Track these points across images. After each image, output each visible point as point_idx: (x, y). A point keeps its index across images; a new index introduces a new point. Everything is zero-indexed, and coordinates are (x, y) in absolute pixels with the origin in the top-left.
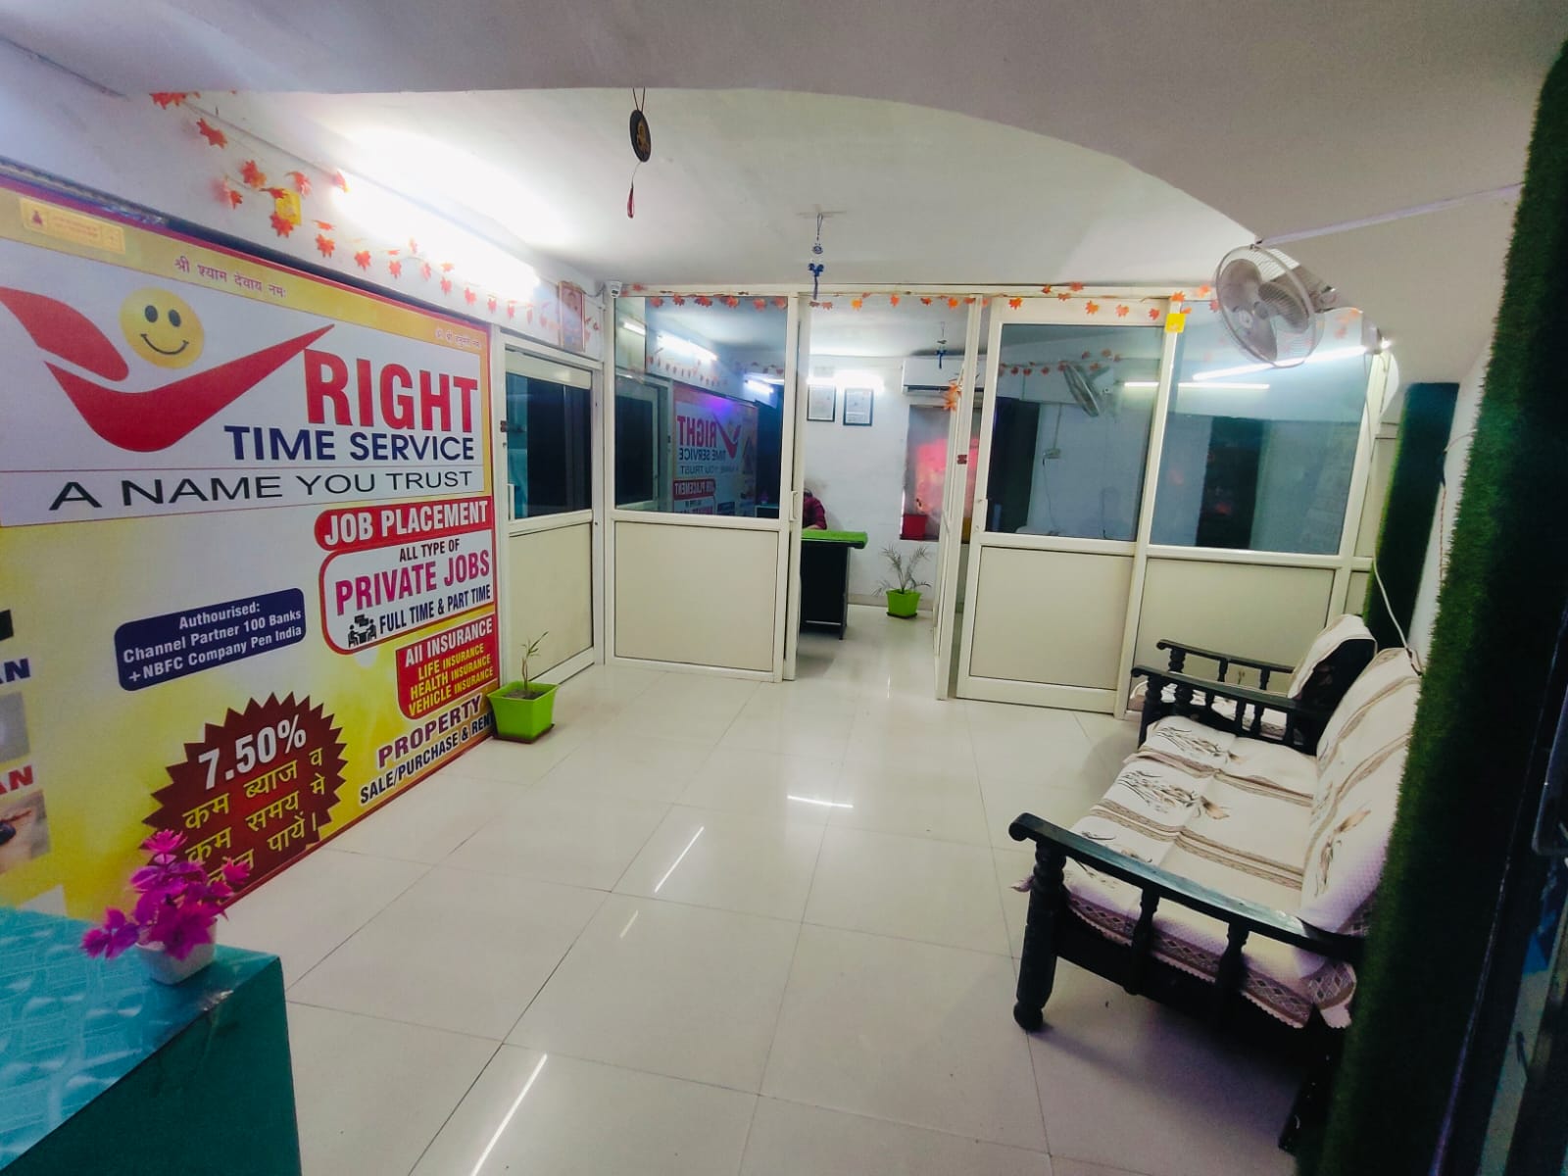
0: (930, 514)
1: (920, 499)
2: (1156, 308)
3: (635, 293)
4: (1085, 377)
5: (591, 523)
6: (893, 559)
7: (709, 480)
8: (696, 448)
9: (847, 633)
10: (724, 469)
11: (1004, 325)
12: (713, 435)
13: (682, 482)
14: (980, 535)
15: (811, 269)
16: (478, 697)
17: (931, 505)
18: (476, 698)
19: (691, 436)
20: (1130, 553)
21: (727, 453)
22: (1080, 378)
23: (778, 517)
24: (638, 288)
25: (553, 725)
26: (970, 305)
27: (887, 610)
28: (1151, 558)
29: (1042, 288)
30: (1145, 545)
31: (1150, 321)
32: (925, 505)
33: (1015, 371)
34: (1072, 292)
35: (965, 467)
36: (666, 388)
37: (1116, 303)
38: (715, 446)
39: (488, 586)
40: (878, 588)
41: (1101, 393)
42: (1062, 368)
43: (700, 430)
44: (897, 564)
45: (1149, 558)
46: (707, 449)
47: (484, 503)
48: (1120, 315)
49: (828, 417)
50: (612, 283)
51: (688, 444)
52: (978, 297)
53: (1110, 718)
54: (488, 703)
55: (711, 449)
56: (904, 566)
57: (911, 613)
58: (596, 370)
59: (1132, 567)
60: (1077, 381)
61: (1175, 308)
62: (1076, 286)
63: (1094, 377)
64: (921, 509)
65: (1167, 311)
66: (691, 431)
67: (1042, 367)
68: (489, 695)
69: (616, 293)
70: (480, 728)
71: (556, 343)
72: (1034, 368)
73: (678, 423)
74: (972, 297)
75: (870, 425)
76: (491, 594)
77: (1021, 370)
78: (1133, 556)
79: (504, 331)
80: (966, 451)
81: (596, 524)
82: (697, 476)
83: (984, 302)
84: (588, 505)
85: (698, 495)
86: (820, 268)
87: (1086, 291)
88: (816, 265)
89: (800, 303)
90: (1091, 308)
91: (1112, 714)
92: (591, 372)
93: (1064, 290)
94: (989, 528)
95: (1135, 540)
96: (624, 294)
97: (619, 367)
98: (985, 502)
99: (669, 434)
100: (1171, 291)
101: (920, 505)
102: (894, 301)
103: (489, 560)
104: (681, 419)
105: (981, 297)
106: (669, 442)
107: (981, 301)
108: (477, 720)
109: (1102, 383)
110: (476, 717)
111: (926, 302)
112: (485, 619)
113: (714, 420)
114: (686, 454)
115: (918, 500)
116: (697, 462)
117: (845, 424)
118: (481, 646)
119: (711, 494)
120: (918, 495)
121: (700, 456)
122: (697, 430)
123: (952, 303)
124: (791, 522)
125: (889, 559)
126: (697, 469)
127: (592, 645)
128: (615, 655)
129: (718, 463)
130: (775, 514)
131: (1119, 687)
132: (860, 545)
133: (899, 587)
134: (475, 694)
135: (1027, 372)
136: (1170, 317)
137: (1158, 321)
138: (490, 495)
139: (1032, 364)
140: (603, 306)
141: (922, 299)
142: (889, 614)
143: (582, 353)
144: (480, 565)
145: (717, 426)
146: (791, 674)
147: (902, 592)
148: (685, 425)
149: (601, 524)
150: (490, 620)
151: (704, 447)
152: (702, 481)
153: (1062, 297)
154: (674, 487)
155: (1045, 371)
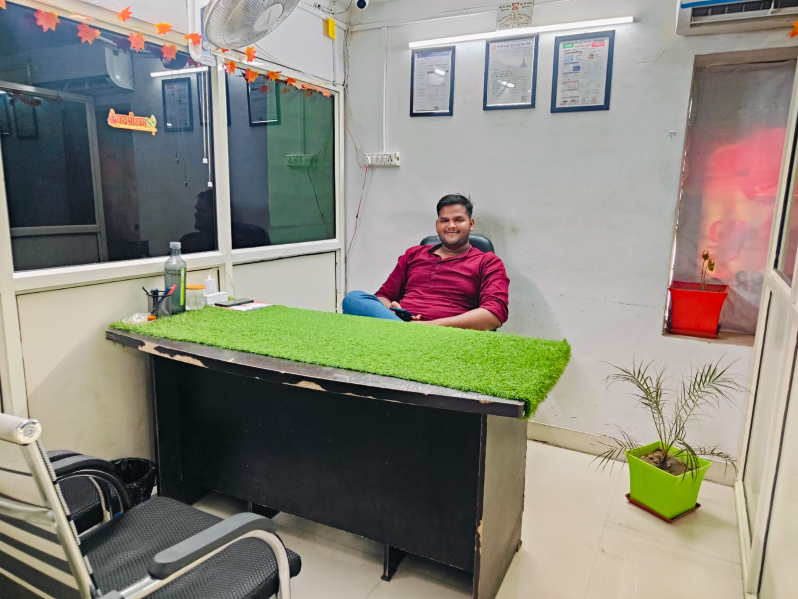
0: (732, 284)
1: (711, 253)
17: (734, 266)
32: (724, 265)
49: (523, 97)
64: (712, 274)
101: (711, 266)
115: (706, 257)
117: (554, 110)
120: (707, 246)
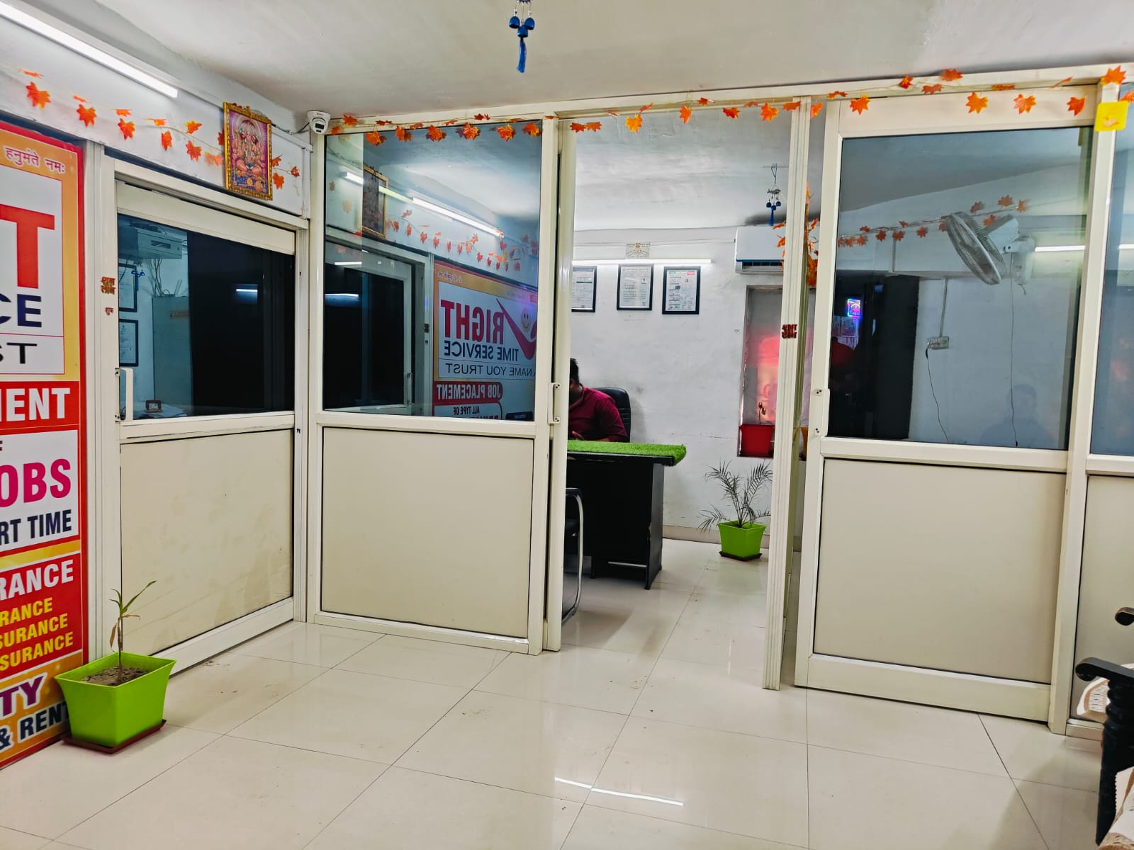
2: (1079, 96)
3: (348, 129)
4: (976, 231)
5: (292, 430)
6: (727, 482)
7: (492, 383)
8: (471, 342)
9: (661, 578)
10: (513, 371)
11: (845, 139)
12: (500, 328)
13: (448, 383)
14: (821, 443)
15: (513, 26)
16: (38, 681)
18: (31, 682)
19: (463, 327)
20: (1060, 468)
21: (521, 352)
22: (970, 235)
23: (534, 420)
24: (351, 120)
25: (164, 721)
26: (794, 113)
27: (719, 548)
28: (1091, 475)
29: (899, 81)
30: (1081, 456)
31: (1069, 118)
32: (771, 412)
33: (881, 236)
34: (944, 83)
35: (794, 342)
36: (423, 265)
37: (1014, 94)
38: (501, 342)
39: (69, 512)
40: (703, 519)
41: (1001, 252)
42: (943, 228)
43: (477, 320)
44: (732, 489)
45: (1090, 475)
46: (488, 345)
47: (61, 393)
48: (1021, 111)
49: (644, 303)
50: (315, 114)
51: (459, 336)
52: (803, 101)
53: (1040, 730)
54: (56, 688)
55: (495, 346)
56: (740, 491)
57: (752, 552)
58: (301, 229)
59: (1063, 491)
60: (965, 237)
61: (1109, 93)
62: (951, 74)
63: (988, 230)
64: (764, 417)
65: (1096, 101)
66: (463, 321)
67: (918, 228)
68: (56, 677)
69: (322, 127)
70: (39, 728)
71: (219, 183)
72: (906, 229)
73: (442, 310)
74: (795, 101)
75: (697, 312)
76: (74, 523)
77: (889, 233)
78: (1065, 473)
79: (110, 152)
80: (795, 320)
81: (298, 430)
82: (473, 377)
83: (815, 109)
84: (289, 405)
85: (473, 401)
86: (530, 24)
87: (967, 80)
88: (523, 20)
89: (559, 128)
90: (976, 104)
91: (1045, 724)
92: (295, 232)
93: (932, 81)
94: (833, 432)
95: (1066, 448)
96: (336, 131)
97: (329, 226)
98: (827, 393)
99: (427, 322)
100: (1101, 70)
101: (764, 413)
102: (685, 114)
103: (72, 474)
104: (448, 305)
105: (809, 100)
106: (427, 330)
107: (809, 106)
108: (33, 716)
109: (1001, 237)
110: (31, 711)
111: (731, 113)
112: (58, 562)
113: (500, 311)
114: (455, 349)
115: (761, 406)
116: (474, 360)
117: (664, 312)
118: (47, 603)
119: (496, 400)
121: (479, 353)
122: (472, 320)
123: (767, 112)
124: (551, 425)
125: (720, 482)
126: (473, 369)
127: (292, 595)
128: (321, 610)
129: (506, 364)
130: (529, 416)
131: (1054, 681)
132: (671, 461)
133: (735, 518)
134: (30, 676)
135: (898, 236)
136: (1102, 110)
137: (1083, 117)
138: (77, 378)
139: (903, 224)
140: (310, 147)
141: (725, 111)
142: (723, 554)
143: (269, 202)
144: (49, 480)
145: (505, 319)
146: (556, 642)
147: (739, 524)
148: (453, 312)
149: (304, 431)
150: (71, 562)
151: (484, 342)
152: (482, 383)
153: (928, 90)
154: (435, 389)
155: (922, 233)
